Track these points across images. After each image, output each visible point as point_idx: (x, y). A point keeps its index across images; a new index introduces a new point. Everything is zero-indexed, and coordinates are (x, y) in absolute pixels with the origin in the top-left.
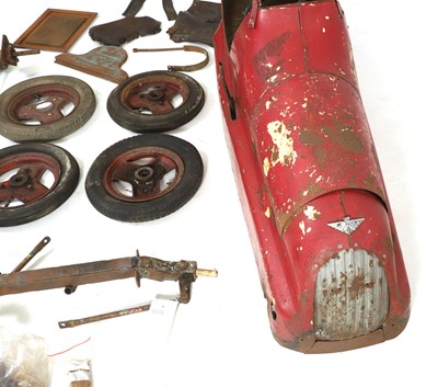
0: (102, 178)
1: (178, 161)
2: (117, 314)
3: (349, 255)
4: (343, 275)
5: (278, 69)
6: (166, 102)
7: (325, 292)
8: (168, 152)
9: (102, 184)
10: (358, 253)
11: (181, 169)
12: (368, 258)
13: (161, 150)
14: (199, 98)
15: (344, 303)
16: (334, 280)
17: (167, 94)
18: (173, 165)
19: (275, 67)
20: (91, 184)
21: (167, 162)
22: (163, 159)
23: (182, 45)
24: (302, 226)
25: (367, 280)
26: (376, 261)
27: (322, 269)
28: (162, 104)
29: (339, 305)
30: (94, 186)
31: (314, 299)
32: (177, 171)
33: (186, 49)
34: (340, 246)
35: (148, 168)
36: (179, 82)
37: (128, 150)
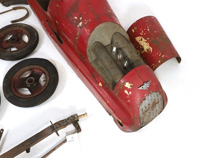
0: (12, 91)
1: (43, 69)
2: (54, 149)
3: (149, 96)
4: (148, 104)
5: (81, 19)
6: (20, 41)
7: (143, 113)
8: (36, 67)
9: (13, 94)
10: (152, 94)
11: (47, 72)
12: (156, 94)
13: (32, 67)
14: (36, 34)
15: (150, 113)
16: (146, 108)
17: (19, 36)
18: (42, 72)
19: (79, 18)
20: (8, 96)
21: (38, 71)
22: (35, 70)
23: (11, 7)
24: (126, 92)
25: (157, 101)
26: (158, 93)
27: (141, 106)
28: (20, 43)
29: (148, 114)
30: (10, 96)
31: (139, 116)
32: (45, 74)
33: (14, 9)
34: (145, 95)
35: (31, 78)
36: (22, 29)
37: (16, 72)
